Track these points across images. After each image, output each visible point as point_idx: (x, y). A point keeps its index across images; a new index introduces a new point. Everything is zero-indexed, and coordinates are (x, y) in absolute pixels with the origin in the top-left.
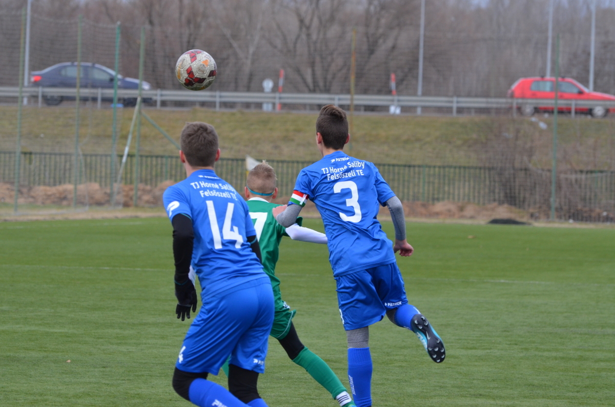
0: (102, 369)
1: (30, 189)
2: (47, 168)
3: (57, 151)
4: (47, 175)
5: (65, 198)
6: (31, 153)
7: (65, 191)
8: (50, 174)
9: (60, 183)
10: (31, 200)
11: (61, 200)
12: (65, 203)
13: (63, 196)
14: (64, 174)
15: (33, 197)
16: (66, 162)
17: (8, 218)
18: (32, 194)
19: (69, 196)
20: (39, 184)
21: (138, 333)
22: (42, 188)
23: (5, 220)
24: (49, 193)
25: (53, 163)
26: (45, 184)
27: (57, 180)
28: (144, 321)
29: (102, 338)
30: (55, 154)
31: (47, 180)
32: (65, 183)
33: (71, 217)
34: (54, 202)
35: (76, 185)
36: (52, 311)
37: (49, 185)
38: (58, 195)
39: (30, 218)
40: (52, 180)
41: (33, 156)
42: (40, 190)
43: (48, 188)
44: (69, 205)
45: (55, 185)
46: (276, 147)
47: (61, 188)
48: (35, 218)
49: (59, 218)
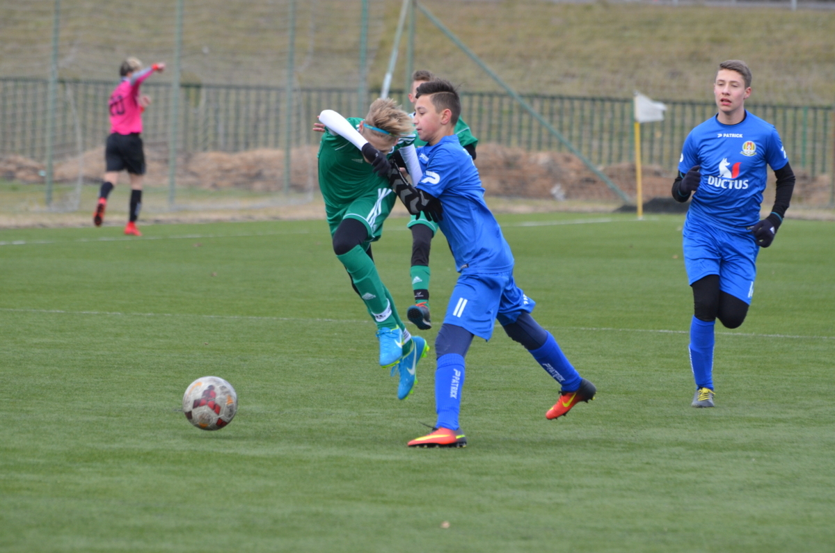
0: (523, 543)
1: (188, 158)
2: (221, 116)
3: (240, 81)
4: (221, 130)
5: (258, 176)
6: (198, 87)
7: (258, 161)
8: (226, 127)
9: (247, 145)
10: (190, 179)
11: (251, 179)
12: (258, 185)
13: (253, 172)
14: (256, 127)
15: (194, 174)
16: (258, 103)
17: (161, 217)
18: (194, 167)
19: (266, 173)
20: (205, 149)
21: (554, 462)
22: (211, 155)
23: (157, 221)
24: (228, 166)
25: (232, 105)
26: (215, 146)
27: (241, 139)
28: (552, 437)
29: (486, 474)
30: (238, 88)
31: (221, 140)
32: (256, 145)
33: (285, 216)
34: (237, 184)
35: (288, 149)
36: (355, 414)
37: (225, 150)
38: (244, 171)
39: (205, 216)
40: (231, 140)
41: (203, 92)
42: (209, 160)
43: (224, 156)
44: (267, 192)
45: (236, 150)
46: (674, 74)
47: (250, 155)
48: (214, 216)
49: (261, 216)
